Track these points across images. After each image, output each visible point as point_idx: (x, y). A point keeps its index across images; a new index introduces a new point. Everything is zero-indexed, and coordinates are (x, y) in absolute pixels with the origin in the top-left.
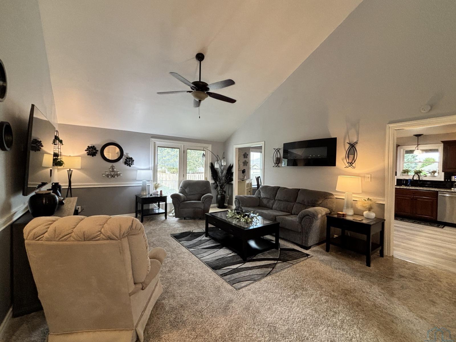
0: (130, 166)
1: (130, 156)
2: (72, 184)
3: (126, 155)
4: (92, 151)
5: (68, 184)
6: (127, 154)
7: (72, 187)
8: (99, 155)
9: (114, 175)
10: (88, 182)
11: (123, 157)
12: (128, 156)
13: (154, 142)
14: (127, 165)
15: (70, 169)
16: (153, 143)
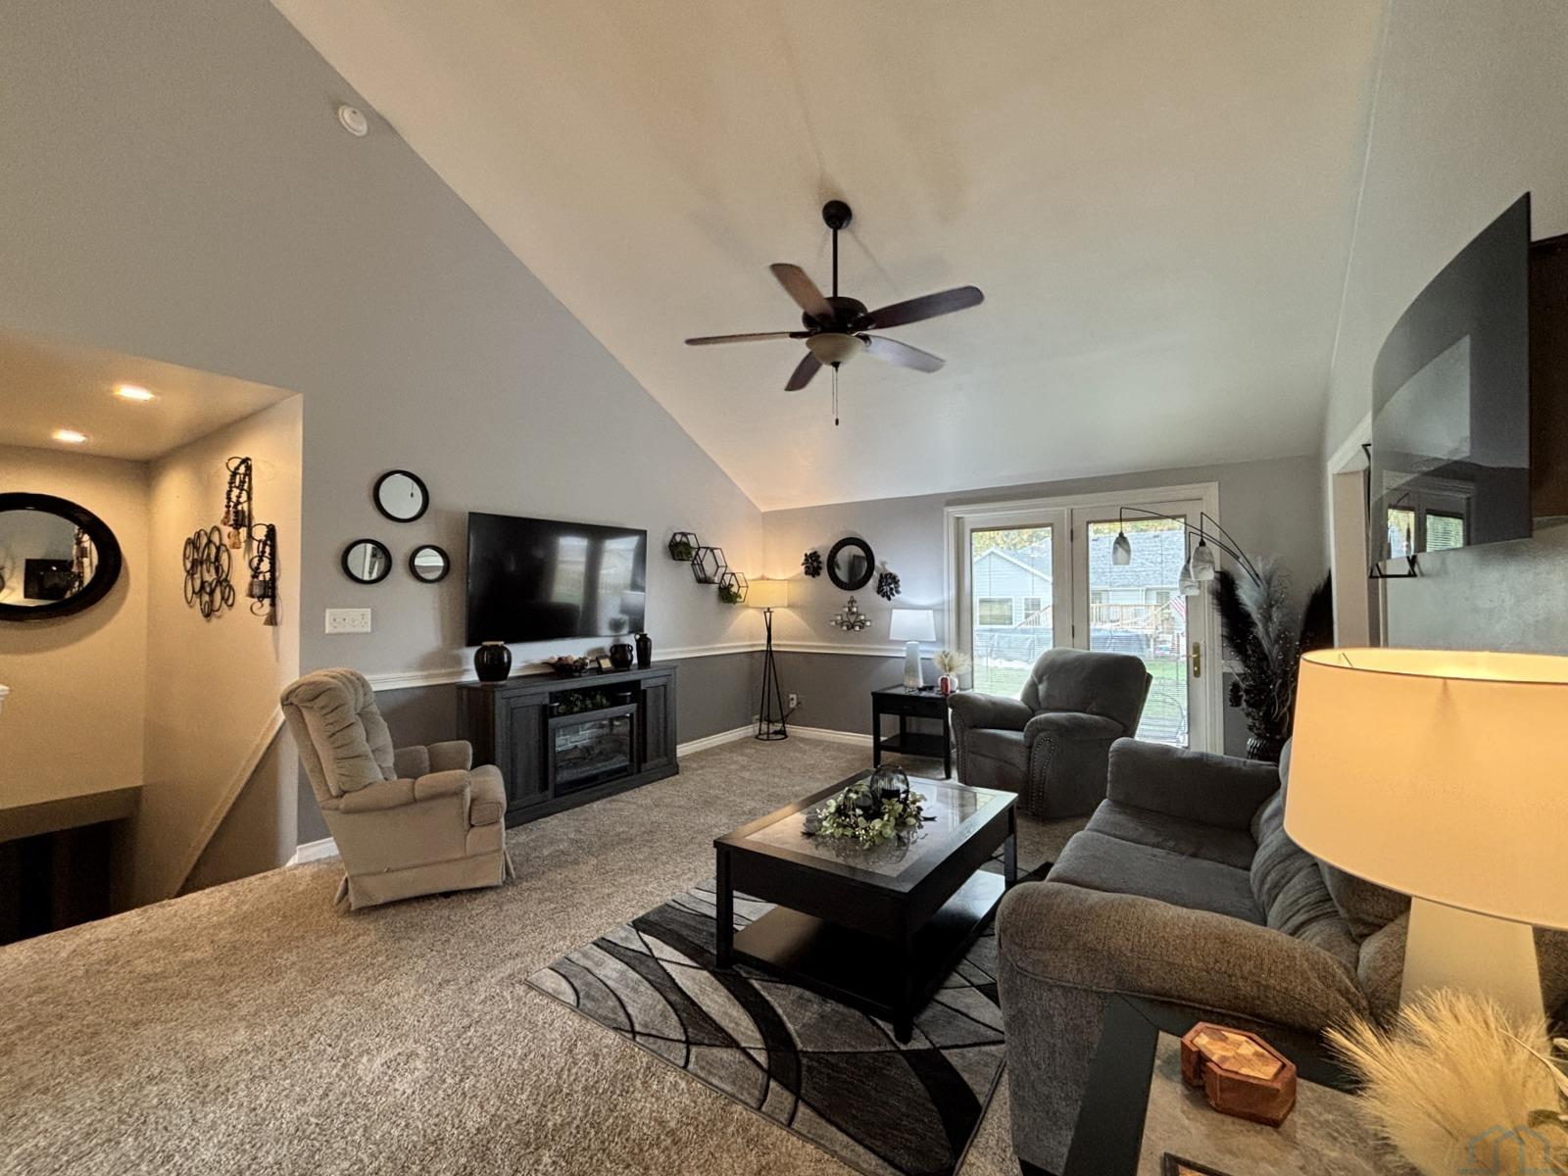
0: (889, 599)
1: (891, 569)
2: (772, 642)
3: (881, 567)
4: (812, 565)
5: (765, 642)
6: (883, 564)
7: (773, 649)
8: (824, 572)
9: (853, 623)
10: (803, 639)
11: (875, 573)
12: (885, 569)
13: (958, 518)
14: (883, 596)
15: (769, 609)
16: (952, 522)
